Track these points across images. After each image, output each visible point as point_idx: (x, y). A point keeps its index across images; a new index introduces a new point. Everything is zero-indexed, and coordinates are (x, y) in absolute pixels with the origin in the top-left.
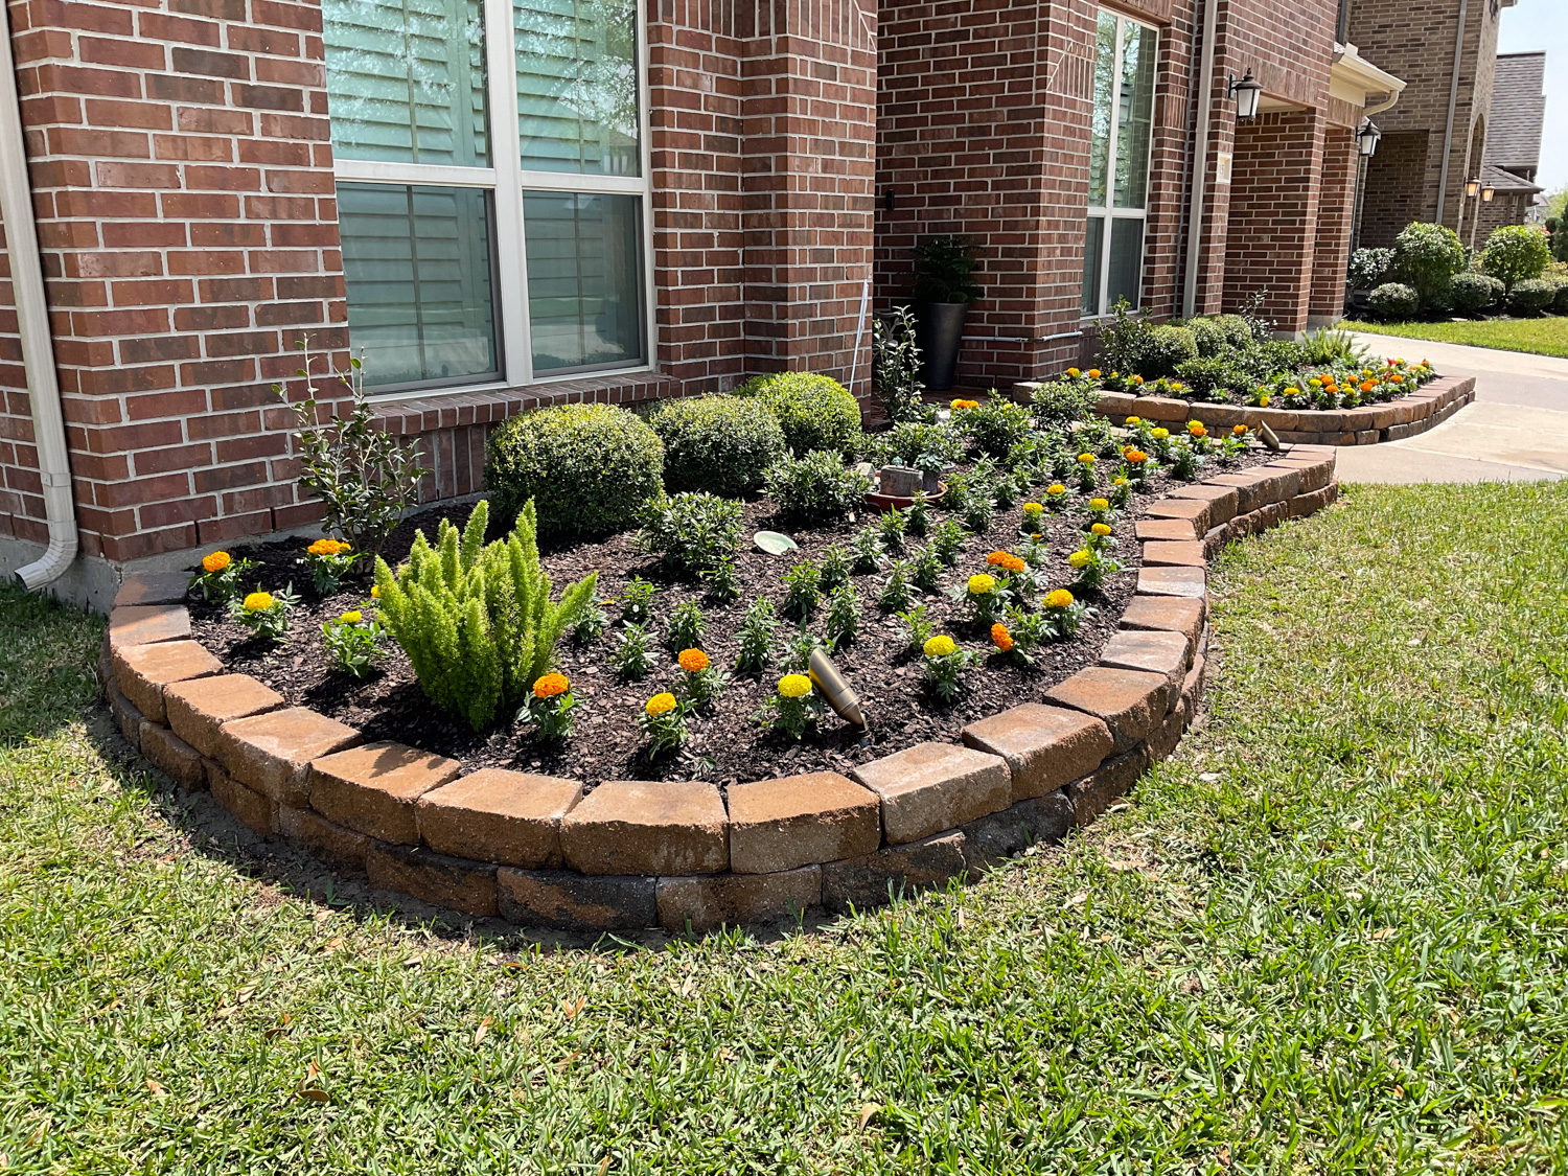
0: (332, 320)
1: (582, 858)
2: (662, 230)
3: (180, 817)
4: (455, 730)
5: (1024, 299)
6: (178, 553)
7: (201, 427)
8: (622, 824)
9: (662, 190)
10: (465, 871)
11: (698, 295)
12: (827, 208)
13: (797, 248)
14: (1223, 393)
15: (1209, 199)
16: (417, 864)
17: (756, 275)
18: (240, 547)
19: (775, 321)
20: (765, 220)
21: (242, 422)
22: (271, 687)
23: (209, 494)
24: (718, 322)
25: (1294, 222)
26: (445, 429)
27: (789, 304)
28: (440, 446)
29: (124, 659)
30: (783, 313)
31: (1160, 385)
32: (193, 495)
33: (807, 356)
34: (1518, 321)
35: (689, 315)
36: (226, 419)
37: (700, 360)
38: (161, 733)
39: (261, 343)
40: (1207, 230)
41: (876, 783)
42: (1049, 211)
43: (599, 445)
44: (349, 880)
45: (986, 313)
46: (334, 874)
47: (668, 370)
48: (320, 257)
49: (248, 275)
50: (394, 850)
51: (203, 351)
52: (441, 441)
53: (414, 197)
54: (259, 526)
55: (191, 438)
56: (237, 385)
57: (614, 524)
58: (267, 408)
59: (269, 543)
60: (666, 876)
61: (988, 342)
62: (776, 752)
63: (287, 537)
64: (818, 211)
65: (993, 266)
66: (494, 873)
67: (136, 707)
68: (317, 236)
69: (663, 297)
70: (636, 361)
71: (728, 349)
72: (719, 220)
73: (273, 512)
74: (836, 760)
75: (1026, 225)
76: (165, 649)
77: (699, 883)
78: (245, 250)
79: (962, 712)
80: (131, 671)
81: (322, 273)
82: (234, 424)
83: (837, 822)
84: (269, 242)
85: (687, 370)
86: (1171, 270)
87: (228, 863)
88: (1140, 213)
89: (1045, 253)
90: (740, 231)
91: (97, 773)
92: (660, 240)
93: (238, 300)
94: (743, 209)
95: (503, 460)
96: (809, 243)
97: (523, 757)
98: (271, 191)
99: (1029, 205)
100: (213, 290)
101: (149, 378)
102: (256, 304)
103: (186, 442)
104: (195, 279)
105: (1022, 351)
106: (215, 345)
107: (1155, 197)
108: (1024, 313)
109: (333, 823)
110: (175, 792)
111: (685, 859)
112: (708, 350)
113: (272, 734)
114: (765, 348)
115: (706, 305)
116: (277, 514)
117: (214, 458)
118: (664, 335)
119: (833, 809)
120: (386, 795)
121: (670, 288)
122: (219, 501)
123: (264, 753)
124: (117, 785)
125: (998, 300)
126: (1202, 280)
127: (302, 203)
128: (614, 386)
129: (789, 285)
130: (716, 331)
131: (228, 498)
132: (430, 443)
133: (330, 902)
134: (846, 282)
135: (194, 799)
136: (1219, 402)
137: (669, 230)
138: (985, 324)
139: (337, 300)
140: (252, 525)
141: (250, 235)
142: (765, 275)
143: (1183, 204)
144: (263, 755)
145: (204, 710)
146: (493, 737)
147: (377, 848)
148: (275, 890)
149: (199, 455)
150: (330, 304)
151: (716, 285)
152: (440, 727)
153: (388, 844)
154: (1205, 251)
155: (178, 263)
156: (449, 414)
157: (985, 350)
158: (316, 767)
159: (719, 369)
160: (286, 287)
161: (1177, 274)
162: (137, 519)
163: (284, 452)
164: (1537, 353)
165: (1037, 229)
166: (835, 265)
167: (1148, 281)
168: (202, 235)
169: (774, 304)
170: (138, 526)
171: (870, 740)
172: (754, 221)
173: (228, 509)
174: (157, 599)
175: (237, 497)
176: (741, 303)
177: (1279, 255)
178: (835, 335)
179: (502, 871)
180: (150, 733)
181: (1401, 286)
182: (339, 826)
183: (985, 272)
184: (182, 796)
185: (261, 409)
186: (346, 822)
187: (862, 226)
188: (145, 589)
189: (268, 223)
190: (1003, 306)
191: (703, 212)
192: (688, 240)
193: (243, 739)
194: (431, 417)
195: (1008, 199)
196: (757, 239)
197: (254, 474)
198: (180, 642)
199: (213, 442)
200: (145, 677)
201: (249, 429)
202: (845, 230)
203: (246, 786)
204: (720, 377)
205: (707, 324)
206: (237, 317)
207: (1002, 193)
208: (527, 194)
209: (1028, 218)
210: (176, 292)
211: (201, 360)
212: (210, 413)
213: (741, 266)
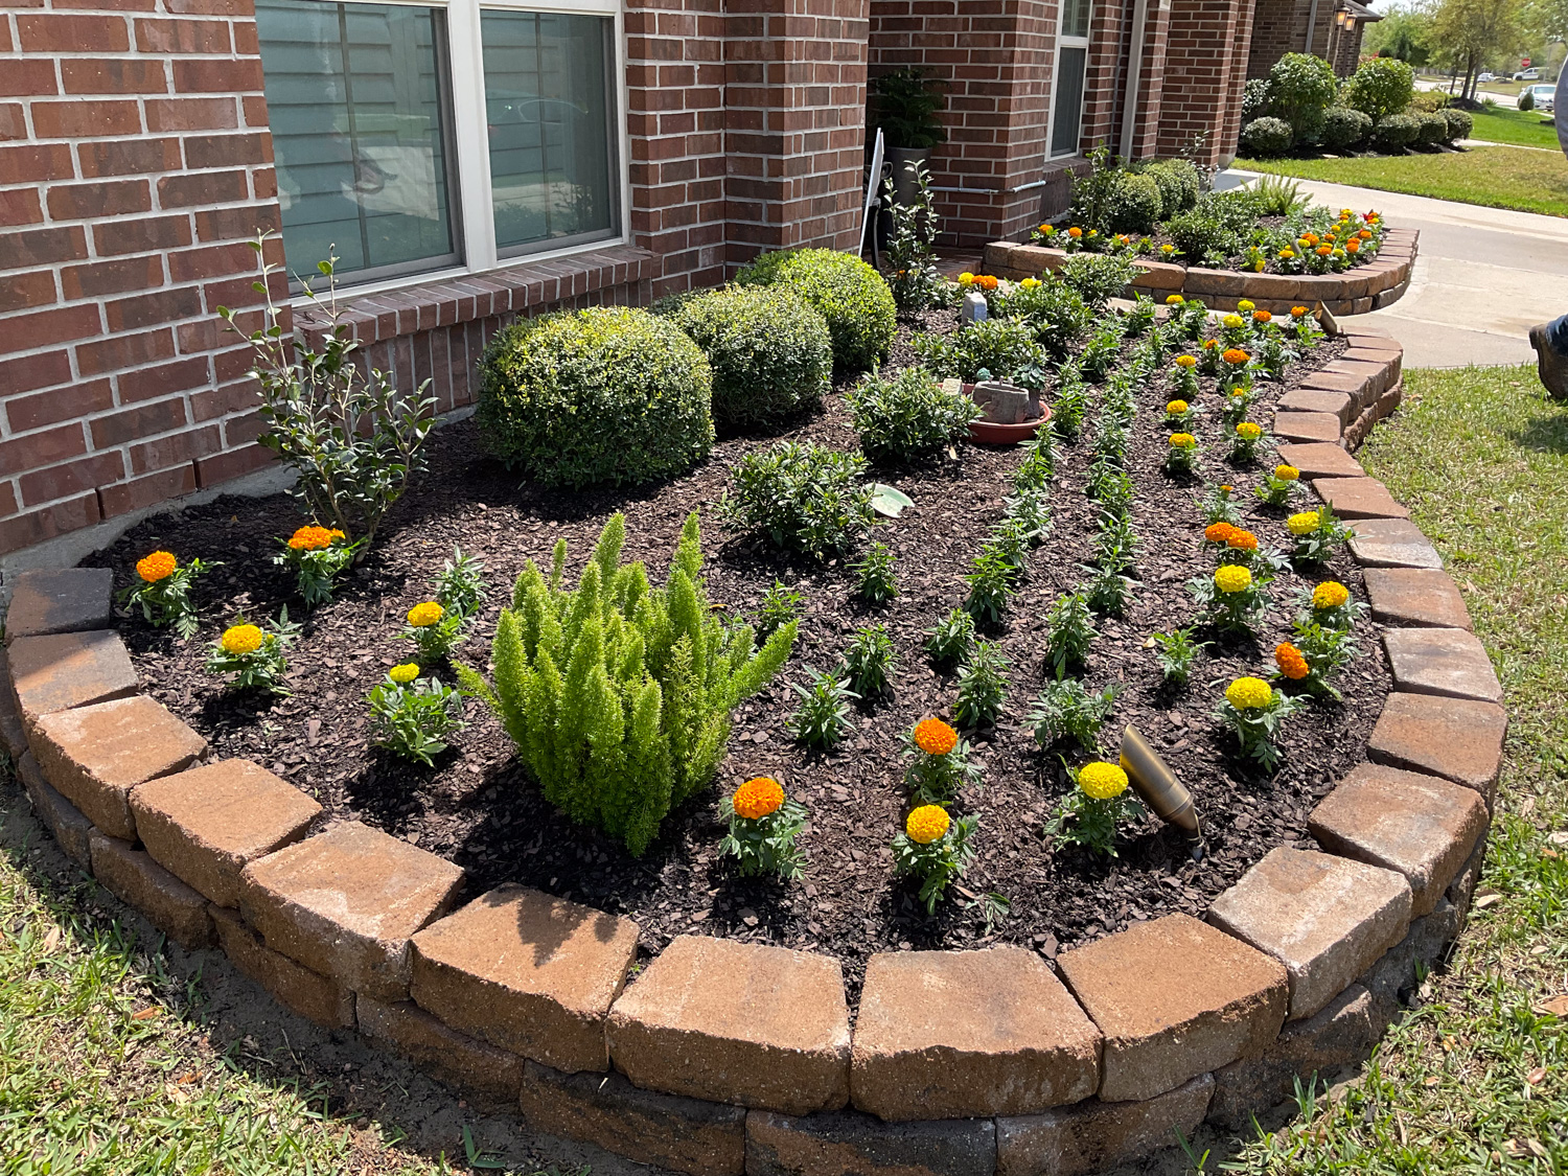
0: (258, 195)
1: (886, 1103)
2: (638, 63)
3: (184, 993)
4: (603, 858)
5: (994, 144)
6: (77, 535)
7: (94, 358)
8: (947, 1052)
9: (639, 10)
10: (698, 1122)
11: (677, 147)
12: (823, 36)
13: (793, 86)
14: (1219, 257)
15: (1151, 27)
16: (611, 1106)
17: (740, 120)
18: (157, 517)
19: (765, 179)
20: (754, 50)
21: (149, 346)
22: (285, 777)
23: (112, 449)
24: (698, 180)
25: (1211, 54)
26: (404, 337)
27: (785, 158)
28: (397, 357)
29: (53, 739)
30: (777, 168)
31: (1144, 245)
32: (91, 453)
33: (800, 222)
34: (1386, 159)
35: (670, 172)
36: (128, 343)
37: (680, 229)
38: (131, 859)
39: (170, 232)
40: (1148, 62)
41: (1263, 936)
42: (1024, 41)
43: (639, 367)
44: (488, 1116)
45: (949, 159)
46: (462, 1104)
47: (646, 242)
48: (240, 107)
49: (146, 135)
50: (572, 1083)
51: (91, 249)
52: (397, 351)
53: (347, 17)
54: (180, 486)
55: (83, 373)
56: (140, 293)
57: (660, 472)
58: (181, 323)
59: (194, 508)
60: (1007, 1116)
61: (950, 193)
62: (1088, 880)
63: (215, 496)
64: (814, 39)
65: (957, 103)
66: (742, 1123)
67: (78, 810)
68: (234, 77)
69: (640, 150)
70: (606, 232)
71: (709, 213)
72: (700, 50)
73: (196, 464)
74: (1173, 889)
75: (998, 57)
76: (106, 717)
77: (1058, 1125)
78: (140, 99)
79: (1285, 783)
80: (68, 762)
81: (243, 130)
82: (138, 346)
83: (1244, 1017)
84: (171, 87)
85: (668, 242)
86: (1109, 107)
87: (289, 1089)
88: (1081, 42)
89: (1018, 89)
90: (722, 63)
91: (33, 916)
92: (635, 75)
93: (133, 172)
94: (725, 35)
95: (511, 390)
96: (805, 80)
97: (725, 907)
98: (170, 11)
99: (1003, 33)
100: (100, 160)
101: (19, 291)
102: (158, 177)
103: (77, 381)
104: (74, 143)
105: (991, 205)
106: (110, 239)
107: (1098, 24)
108: (993, 160)
109: (457, 1032)
110: (165, 950)
111: (1039, 1092)
112: (686, 216)
113: (329, 884)
114: (753, 212)
115: (686, 158)
116: (202, 466)
117: (116, 399)
118: (640, 198)
119: (1237, 997)
120: (553, 1005)
121: (649, 138)
122: (126, 457)
123: (331, 924)
124: (69, 938)
125: (963, 144)
126: (1141, 119)
127: (211, 30)
128: (593, 268)
129: (786, 134)
130: (697, 191)
131: (137, 452)
132: (385, 355)
133: (472, 1161)
134: (840, 128)
135: (200, 959)
136: (1214, 267)
137: (647, 63)
138: (948, 173)
139: (264, 167)
140: (172, 486)
141: (145, 76)
142: (755, 120)
143: (1122, 33)
144: (330, 927)
145: (210, 839)
146: (666, 869)
147: (542, 1079)
148: (373, 1135)
149: (96, 396)
150: (256, 173)
151: (696, 133)
152: (580, 853)
153: (558, 1072)
154: (1145, 86)
155: (49, 120)
156: (408, 316)
157: (947, 202)
158: (426, 952)
159: (699, 239)
160: (199, 151)
161: (1114, 111)
162: (18, 494)
163: (205, 382)
164: (1431, 196)
165: (1012, 61)
166: (830, 107)
167: (1088, 119)
168: (81, 77)
169: (765, 157)
170: (20, 503)
171: (1204, 849)
172: (739, 51)
173: (140, 466)
174: (72, 619)
175: (149, 450)
176: (722, 155)
177: (1194, 90)
178: (828, 194)
179: (755, 1121)
180: (109, 855)
181: (1277, 120)
182: (468, 1038)
183: (949, 110)
184: (178, 954)
185: (174, 325)
186: (481, 1033)
187: (855, 58)
188: (46, 604)
189: (168, 58)
190: (970, 151)
191: (683, 38)
192: (670, 75)
193: (292, 897)
194: (386, 321)
195: (978, 24)
196: (742, 73)
197: (169, 415)
198: (129, 701)
199: (112, 376)
200: (96, 774)
201: (160, 355)
202: (841, 63)
203: (297, 963)
204: (700, 248)
205: (686, 183)
206: (135, 197)
207: (970, 17)
208: (486, 14)
209: (1001, 48)
210: (49, 163)
211: (91, 262)
212: (106, 336)
213: (722, 108)
